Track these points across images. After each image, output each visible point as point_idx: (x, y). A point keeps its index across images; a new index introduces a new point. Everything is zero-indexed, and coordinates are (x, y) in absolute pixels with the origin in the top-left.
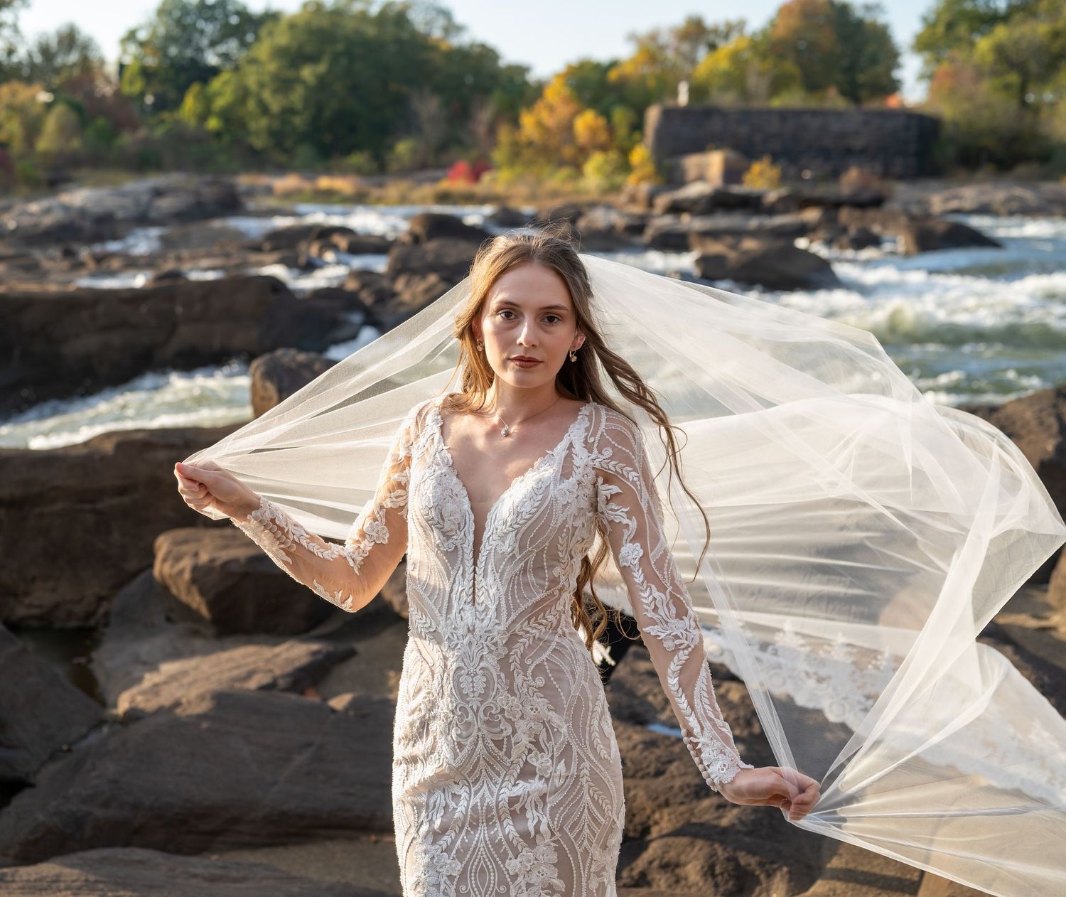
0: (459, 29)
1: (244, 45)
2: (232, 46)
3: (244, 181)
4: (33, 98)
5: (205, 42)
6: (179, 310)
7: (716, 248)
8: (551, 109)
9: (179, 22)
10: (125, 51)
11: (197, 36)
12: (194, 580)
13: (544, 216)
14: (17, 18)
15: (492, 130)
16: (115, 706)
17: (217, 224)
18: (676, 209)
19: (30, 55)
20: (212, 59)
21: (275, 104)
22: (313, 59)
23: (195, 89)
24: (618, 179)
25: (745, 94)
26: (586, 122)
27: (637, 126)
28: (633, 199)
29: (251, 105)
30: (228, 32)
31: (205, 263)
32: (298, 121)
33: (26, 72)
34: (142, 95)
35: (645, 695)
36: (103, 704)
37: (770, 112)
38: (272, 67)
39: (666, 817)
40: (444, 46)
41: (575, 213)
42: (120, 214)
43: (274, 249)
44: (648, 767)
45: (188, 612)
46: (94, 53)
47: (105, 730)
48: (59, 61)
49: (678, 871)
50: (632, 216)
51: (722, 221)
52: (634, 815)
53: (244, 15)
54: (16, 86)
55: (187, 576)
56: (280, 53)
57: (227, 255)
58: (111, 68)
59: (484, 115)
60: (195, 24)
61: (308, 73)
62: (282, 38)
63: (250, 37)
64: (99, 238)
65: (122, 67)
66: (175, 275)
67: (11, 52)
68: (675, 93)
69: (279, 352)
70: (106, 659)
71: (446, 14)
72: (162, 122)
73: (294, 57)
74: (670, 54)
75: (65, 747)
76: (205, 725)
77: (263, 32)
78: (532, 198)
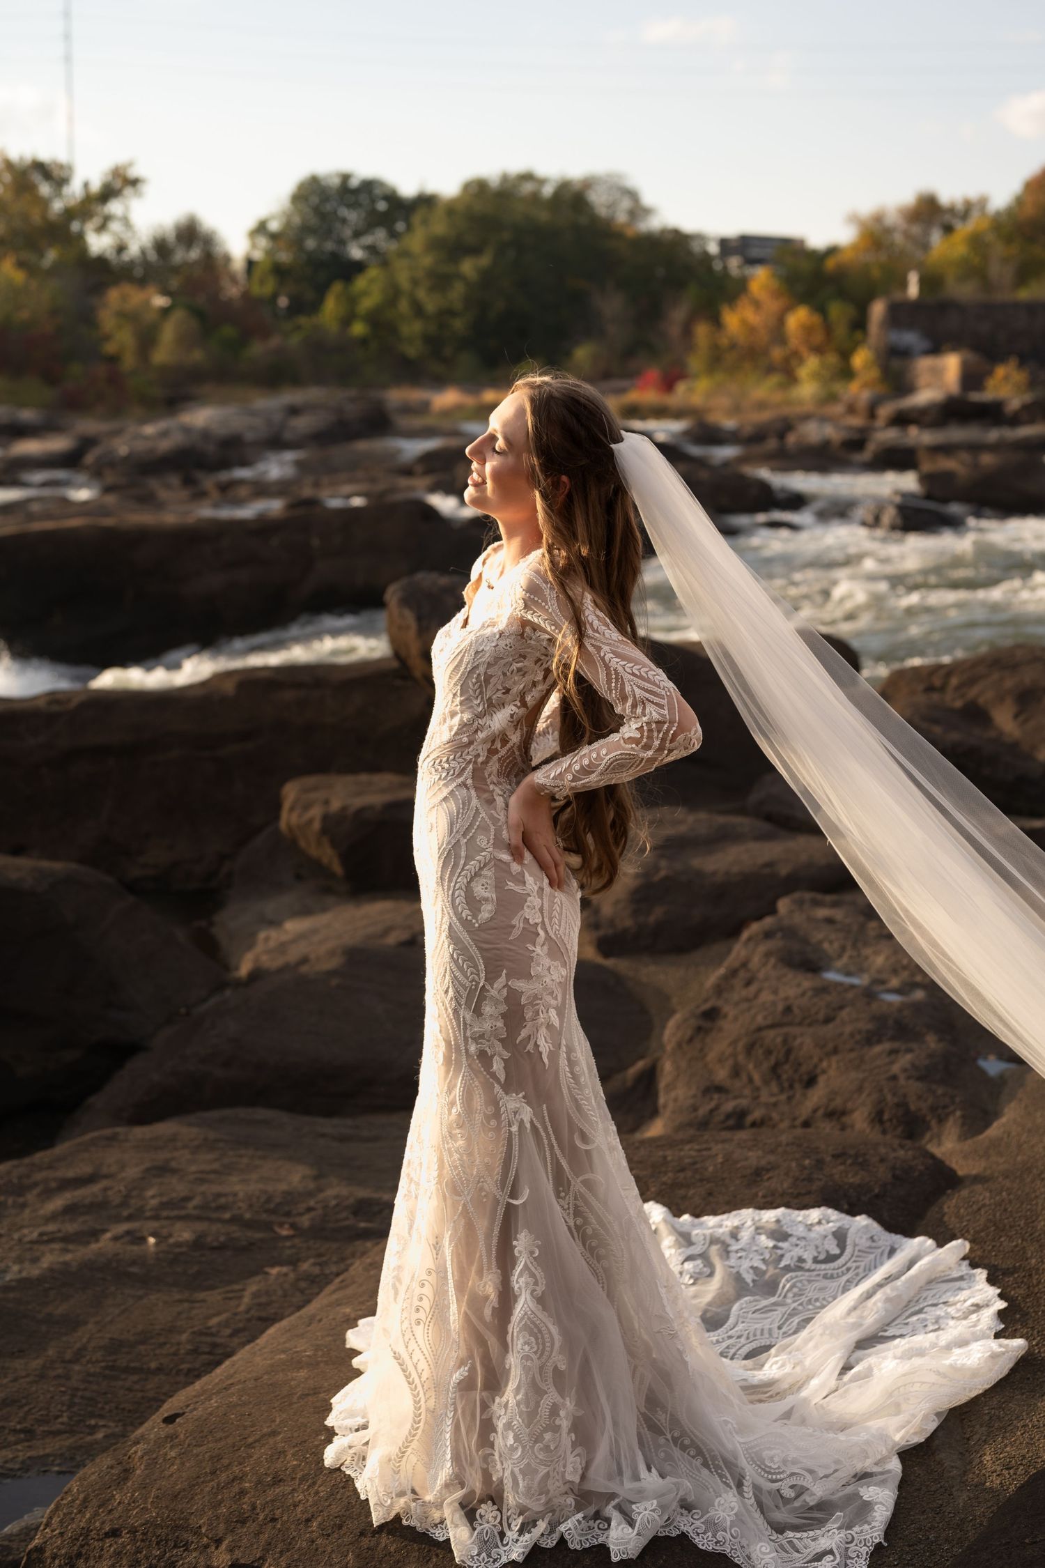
0: (647, 212)
1: (393, 235)
2: (379, 237)
3: (396, 396)
4: (147, 303)
5: (347, 232)
6: (316, 542)
7: (948, 464)
8: (757, 304)
9: (317, 210)
10: (254, 246)
11: (338, 225)
12: (324, 831)
13: (748, 430)
14: (127, 208)
15: (687, 332)
16: (237, 968)
17: (362, 446)
18: (902, 420)
19: (143, 252)
20: (356, 253)
21: (431, 304)
22: (475, 251)
23: (337, 287)
24: (838, 387)
25: (987, 284)
26: (798, 318)
27: (859, 324)
28: (851, 409)
29: (404, 306)
30: (377, 220)
31: (347, 489)
32: (458, 325)
33: (138, 272)
34: (275, 296)
35: (820, 942)
36: (227, 968)
37: (1016, 305)
38: (427, 261)
39: (834, 1065)
40: (630, 233)
41: (785, 427)
42: (249, 436)
43: (427, 472)
44: (817, 1013)
45: (318, 868)
46: (217, 248)
47: (228, 993)
48: (179, 256)
49: (845, 1119)
50: (850, 428)
51: (957, 434)
52: (800, 1065)
53: (393, 198)
54: (128, 288)
55: (317, 825)
56: (436, 244)
57: (373, 480)
58: (238, 263)
59: (678, 314)
60: (335, 212)
61: (468, 267)
62: (439, 227)
63: (400, 226)
64: (225, 464)
65: (250, 264)
66: (312, 503)
67: (121, 248)
68: (904, 284)
69: (420, 576)
70: (229, 920)
71: (633, 195)
72: (299, 328)
73: (453, 249)
74: (898, 238)
75: (183, 1010)
76: (335, 982)
77: (416, 218)
78: (736, 410)
